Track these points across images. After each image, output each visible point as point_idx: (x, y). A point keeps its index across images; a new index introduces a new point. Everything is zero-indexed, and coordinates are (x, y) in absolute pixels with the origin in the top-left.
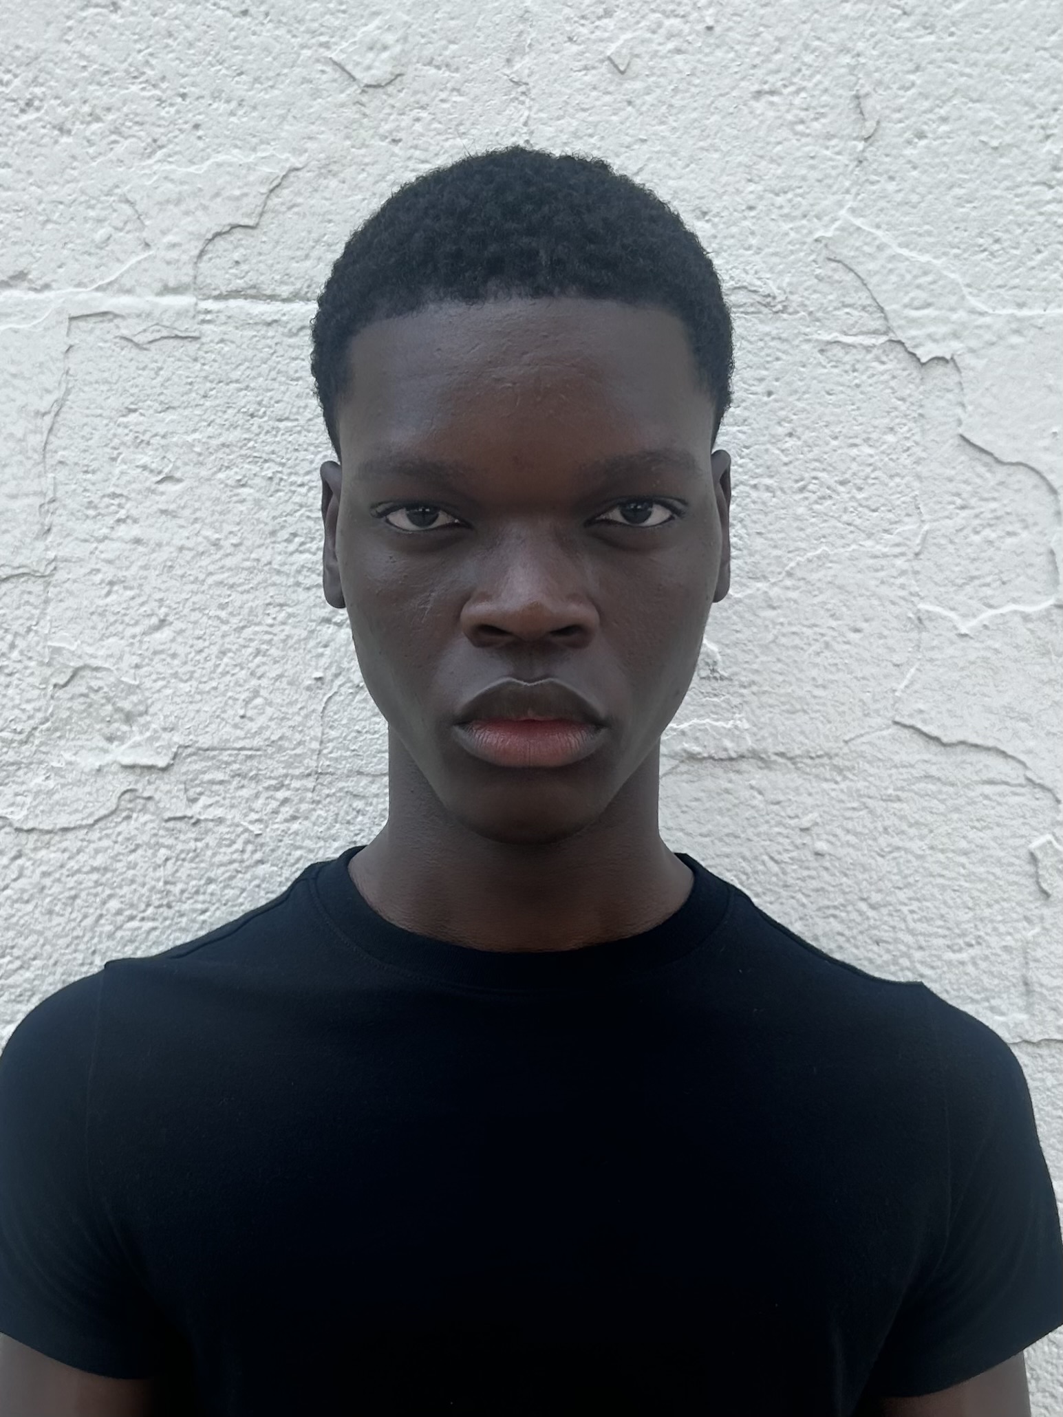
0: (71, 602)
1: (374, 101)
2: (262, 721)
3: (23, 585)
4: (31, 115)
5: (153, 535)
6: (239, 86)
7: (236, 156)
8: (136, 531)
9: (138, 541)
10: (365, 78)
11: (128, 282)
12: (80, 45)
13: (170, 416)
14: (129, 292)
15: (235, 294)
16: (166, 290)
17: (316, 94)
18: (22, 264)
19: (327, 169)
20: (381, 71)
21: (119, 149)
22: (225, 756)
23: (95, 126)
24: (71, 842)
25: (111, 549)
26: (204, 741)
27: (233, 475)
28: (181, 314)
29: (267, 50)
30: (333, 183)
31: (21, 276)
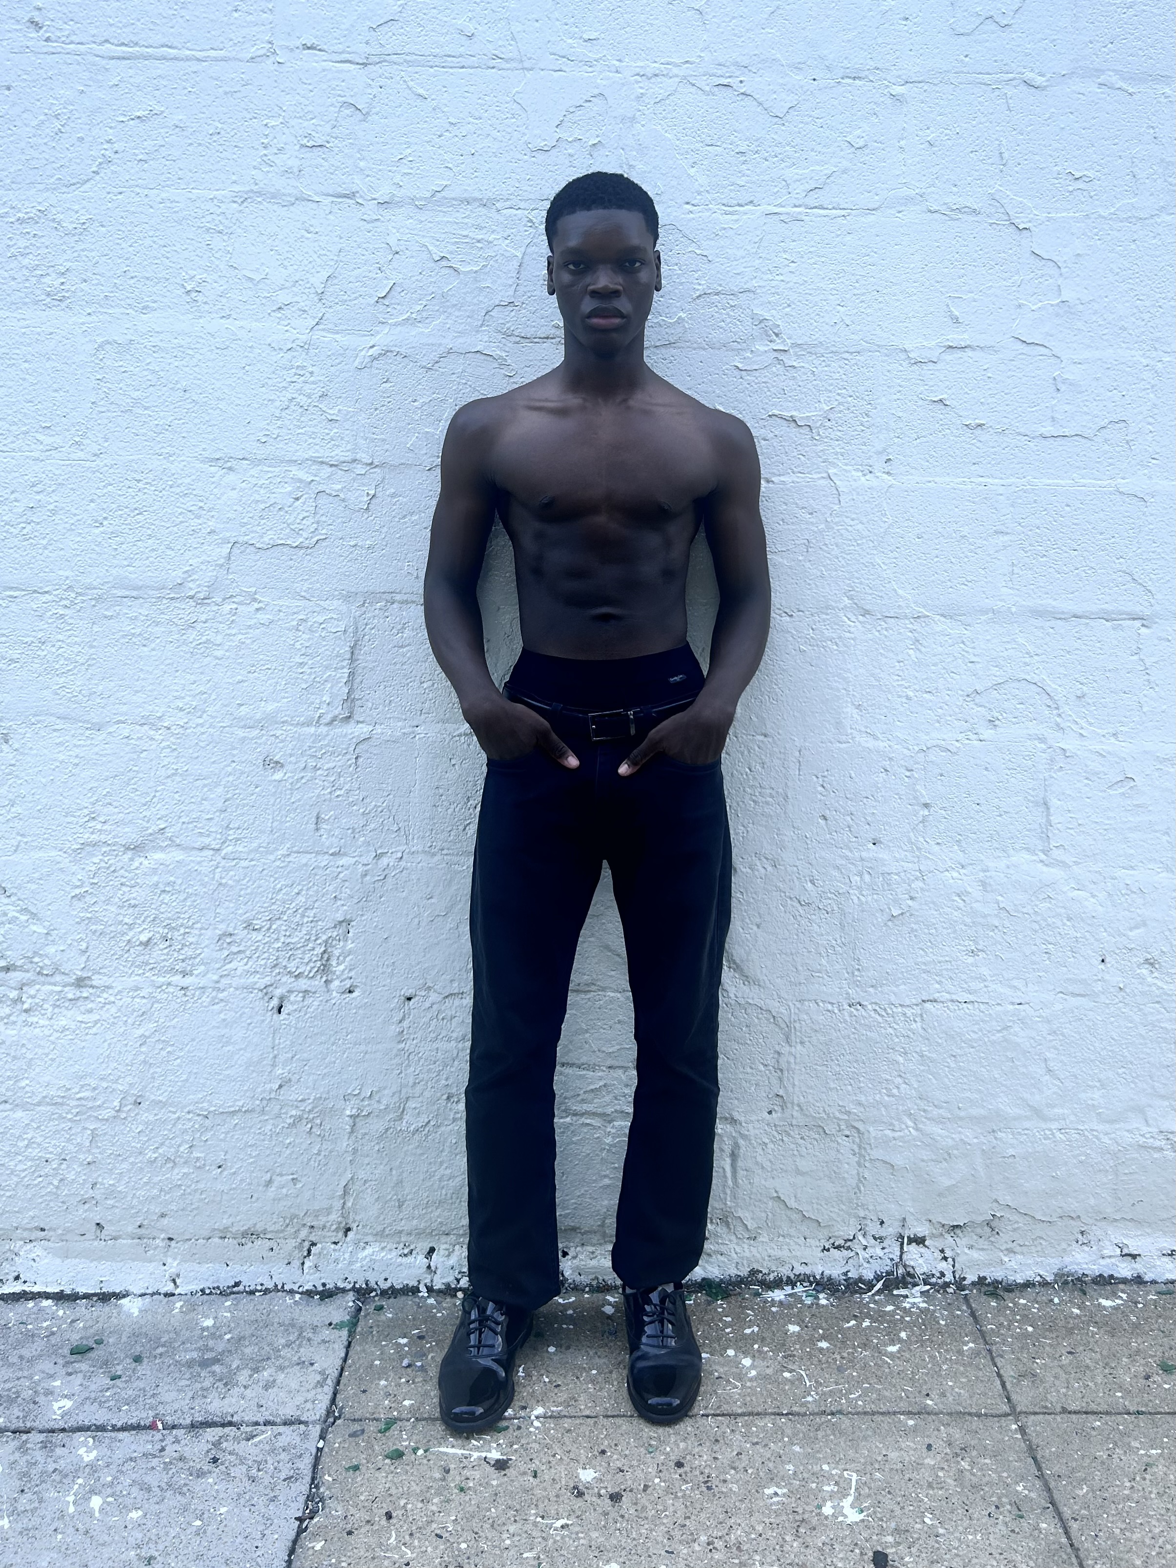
0: (761, 299)
1: (859, 152)
2: (817, 336)
3: (748, 294)
4: (757, 155)
5: (787, 280)
6: (819, 148)
7: (818, 168)
8: (782, 278)
9: (782, 281)
10: (857, 146)
11: (783, 204)
12: (772, 136)
13: (794, 243)
14: (784, 207)
15: (815, 207)
16: (796, 206)
17: (842, 150)
18: (752, 198)
19: (845, 171)
20: (861, 143)
21: (782, 166)
22: (805, 347)
23: (776, 159)
24: (757, 374)
25: (774, 283)
26: (799, 343)
27: (813, 261)
28: (800, 213)
29: (828, 137)
30: (845, 176)
31: (751, 202)
